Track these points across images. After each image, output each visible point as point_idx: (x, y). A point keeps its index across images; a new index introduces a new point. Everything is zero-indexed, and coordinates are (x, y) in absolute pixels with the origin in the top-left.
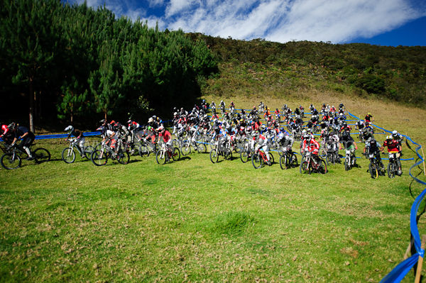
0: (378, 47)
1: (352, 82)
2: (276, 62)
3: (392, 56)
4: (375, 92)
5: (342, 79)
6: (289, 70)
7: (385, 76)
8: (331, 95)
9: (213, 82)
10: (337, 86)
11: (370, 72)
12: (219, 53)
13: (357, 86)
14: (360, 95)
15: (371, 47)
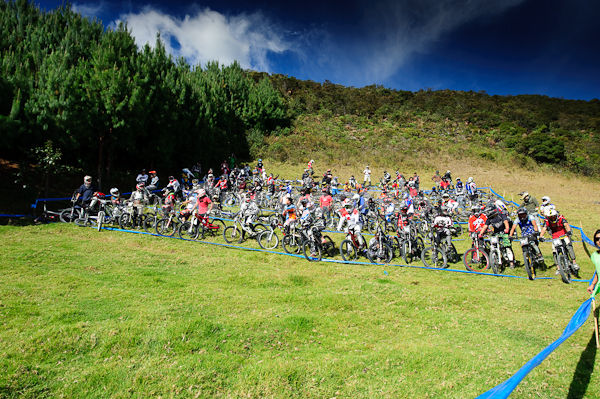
0: (559, 100)
1: (511, 146)
2: (392, 115)
3: (580, 112)
4: (549, 161)
5: (497, 141)
6: (411, 126)
7: (567, 139)
8: (473, 164)
9: (275, 140)
10: (486, 150)
11: (543, 131)
12: (302, 100)
13: (520, 152)
14: (524, 164)
15: (550, 100)
